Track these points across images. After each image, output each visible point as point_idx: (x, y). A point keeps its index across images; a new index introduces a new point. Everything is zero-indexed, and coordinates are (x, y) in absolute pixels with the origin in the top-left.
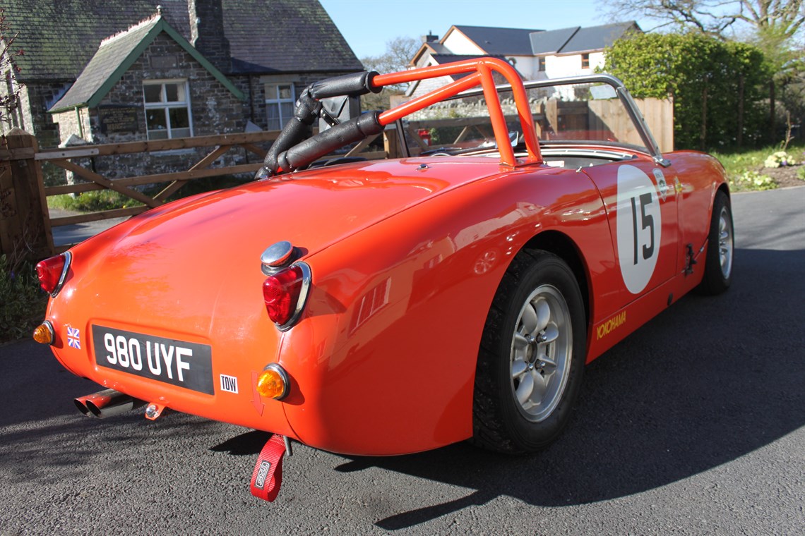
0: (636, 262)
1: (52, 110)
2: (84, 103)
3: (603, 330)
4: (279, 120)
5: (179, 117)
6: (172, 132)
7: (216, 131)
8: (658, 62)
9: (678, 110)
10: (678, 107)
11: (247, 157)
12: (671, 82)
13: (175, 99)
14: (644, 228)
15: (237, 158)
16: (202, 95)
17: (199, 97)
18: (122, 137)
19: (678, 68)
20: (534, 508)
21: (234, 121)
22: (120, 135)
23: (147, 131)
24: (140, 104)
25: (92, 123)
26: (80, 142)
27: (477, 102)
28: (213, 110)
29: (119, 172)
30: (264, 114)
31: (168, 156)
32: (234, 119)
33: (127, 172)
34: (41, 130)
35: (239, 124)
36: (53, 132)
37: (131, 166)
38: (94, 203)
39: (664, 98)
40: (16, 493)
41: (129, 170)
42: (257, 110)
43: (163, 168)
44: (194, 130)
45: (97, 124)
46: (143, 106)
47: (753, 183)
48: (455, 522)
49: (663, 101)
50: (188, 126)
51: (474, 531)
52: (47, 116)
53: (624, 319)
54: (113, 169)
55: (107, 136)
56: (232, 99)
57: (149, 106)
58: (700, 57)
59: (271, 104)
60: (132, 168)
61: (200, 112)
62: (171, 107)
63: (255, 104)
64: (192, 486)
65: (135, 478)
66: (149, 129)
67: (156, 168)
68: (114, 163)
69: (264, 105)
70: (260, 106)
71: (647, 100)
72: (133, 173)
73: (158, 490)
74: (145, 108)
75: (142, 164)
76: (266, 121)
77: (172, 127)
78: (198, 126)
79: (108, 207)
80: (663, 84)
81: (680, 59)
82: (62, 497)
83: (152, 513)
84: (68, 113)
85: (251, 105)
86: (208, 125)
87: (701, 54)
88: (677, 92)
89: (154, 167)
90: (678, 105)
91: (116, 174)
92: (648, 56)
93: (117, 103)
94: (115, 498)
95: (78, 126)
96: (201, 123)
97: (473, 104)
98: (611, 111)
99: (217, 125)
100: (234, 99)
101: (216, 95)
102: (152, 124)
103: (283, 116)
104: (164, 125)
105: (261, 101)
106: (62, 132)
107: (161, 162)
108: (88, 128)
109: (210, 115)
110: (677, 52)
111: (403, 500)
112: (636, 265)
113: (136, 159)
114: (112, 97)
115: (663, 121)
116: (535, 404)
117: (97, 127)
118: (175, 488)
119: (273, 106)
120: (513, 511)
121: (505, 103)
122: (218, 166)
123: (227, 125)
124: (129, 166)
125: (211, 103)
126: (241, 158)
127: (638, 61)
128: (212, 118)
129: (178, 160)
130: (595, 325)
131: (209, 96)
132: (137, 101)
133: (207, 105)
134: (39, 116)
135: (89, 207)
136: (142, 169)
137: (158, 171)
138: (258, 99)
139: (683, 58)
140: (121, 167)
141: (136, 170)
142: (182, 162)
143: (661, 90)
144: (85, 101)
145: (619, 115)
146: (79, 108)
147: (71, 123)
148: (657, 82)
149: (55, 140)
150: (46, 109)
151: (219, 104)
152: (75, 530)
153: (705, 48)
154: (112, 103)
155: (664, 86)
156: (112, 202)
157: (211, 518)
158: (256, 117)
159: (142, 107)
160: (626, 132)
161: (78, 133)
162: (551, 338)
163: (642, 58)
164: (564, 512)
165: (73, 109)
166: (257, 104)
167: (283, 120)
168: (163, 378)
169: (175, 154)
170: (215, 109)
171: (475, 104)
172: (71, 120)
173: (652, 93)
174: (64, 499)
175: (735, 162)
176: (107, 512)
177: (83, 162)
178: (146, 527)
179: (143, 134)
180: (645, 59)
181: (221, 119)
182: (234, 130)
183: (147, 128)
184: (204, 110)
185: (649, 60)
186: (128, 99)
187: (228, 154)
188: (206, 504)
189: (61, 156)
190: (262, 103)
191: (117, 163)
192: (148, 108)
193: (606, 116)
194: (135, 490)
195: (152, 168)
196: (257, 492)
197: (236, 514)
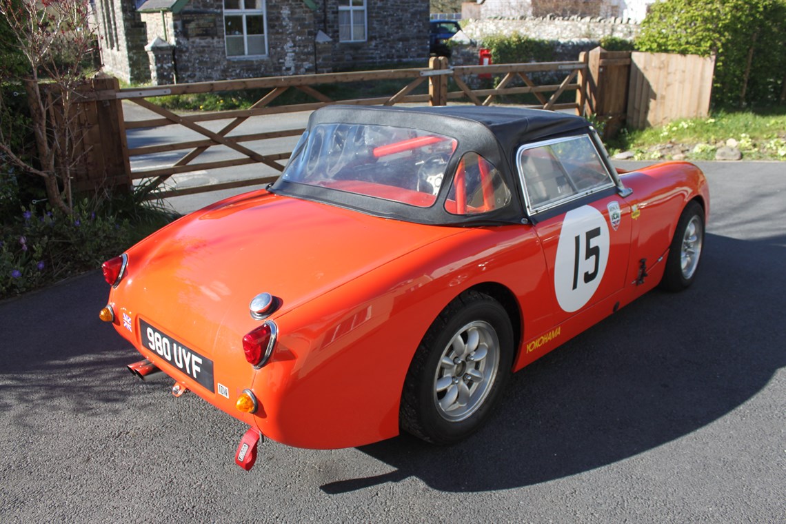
0: (575, 286)
1: (139, 10)
2: (168, 8)
3: (533, 345)
4: (350, 27)
5: (255, 24)
6: (248, 38)
7: (288, 39)
8: (706, 20)
9: (719, 69)
10: (719, 66)
11: (316, 64)
12: (716, 41)
13: (253, 7)
14: (587, 257)
15: (307, 65)
16: (277, 4)
17: (275, 6)
18: (202, 41)
19: (726, 27)
20: (436, 492)
21: (306, 30)
22: (200, 39)
23: (225, 36)
24: (219, 11)
25: (175, 27)
26: (164, 45)
27: (546, 16)
28: (287, 19)
29: (198, 74)
30: (336, 21)
31: (243, 61)
32: (306, 28)
33: (205, 74)
34: (130, 28)
35: (310, 33)
36: (141, 30)
37: (209, 68)
38: (175, 102)
39: (706, 56)
40: (87, 425)
41: (207, 72)
42: (330, 16)
43: (238, 71)
44: (268, 37)
45: (180, 28)
46: (222, 12)
47: (777, 152)
48: (377, 494)
49: (705, 59)
50: (261, 31)
51: (388, 504)
52: (136, 14)
53: (559, 333)
54: (193, 71)
55: (188, 40)
56: (305, 9)
57: (227, 12)
58: (752, 15)
59: (343, 11)
60: (209, 71)
61: (274, 20)
62: (248, 14)
63: (329, 10)
64: (206, 437)
65: (168, 424)
66: (227, 34)
67: (232, 71)
68: (193, 65)
69: (337, 12)
70: (333, 13)
71: (689, 56)
72: (211, 75)
73: (181, 437)
74: (224, 15)
75: (219, 68)
76: (338, 27)
77: (249, 33)
78: (272, 34)
79: (186, 106)
80: (707, 42)
81: (729, 17)
82: (117, 434)
83: (176, 456)
84: (155, 14)
85: (324, 11)
86: (282, 33)
87: (753, 12)
88: (721, 50)
89: (230, 70)
90: (720, 64)
91: (195, 75)
92: (697, 13)
93: (198, 10)
94: (152, 440)
95: (163, 28)
96: (275, 31)
97: (541, 18)
98: (653, 65)
99: (290, 34)
100: (307, 9)
101: (291, 4)
102: (230, 30)
103: (354, 23)
104: (241, 31)
105: (334, 8)
106: (149, 31)
107: (236, 66)
108: (171, 31)
109: (284, 23)
110: (727, 9)
111: (348, 471)
112: (575, 290)
113: (214, 63)
114: (194, 3)
115: (702, 79)
116: (461, 405)
117: (180, 31)
118: (194, 437)
119: (345, 13)
120: (420, 491)
121: (573, 20)
122: (289, 72)
123: (299, 33)
124: (208, 68)
125: (285, 12)
126: (311, 65)
127: (686, 18)
128: (286, 26)
129: (252, 65)
130: (524, 343)
131: (284, 5)
132: (217, 8)
133: (281, 14)
134: (129, 14)
135: (170, 106)
136: (219, 72)
137: (233, 74)
138: (331, 6)
139: (733, 16)
140: (200, 69)
141: (213, 73)
142: (255, 67)
143: (705, 48)
144: (170, 7)
145: (660, 68)
146: (164, 12)
147: (157, 25)
148: (701, 40)
149: (143, 37)
150: (136, 9)
151: (293, 13)
152: (124, 463)
153: (759, 5)
154: (193, 9)
155: (708, 44)
156: (191, 102)
157: (214, 468)
158: (329, 23)
159: (221, 14)
160: (665, 86)
161: (162, 35)
162: (481, 357)
163: (689, 14)
164: (456, 497)
165: (159, 12)
166: (330, 11)
167: (354, 26)
168: (184, 370)
169: (250, 59)
170: (289, 18)
171: (543, 19)
172: (157, 21)
173: (696, 50)
174: (119, 436)
175: (768, 125)
176: (145, 451)
177: (166, 64)
178: (170, 468)
179: (221, 39)
180: (692, 16)
181: (293, 28)
182: (305, 39)
183: (225, 33)
184: (278, 18)
185: (697, 18)
186: (208, 5)
187: (298, 61)
188: (213, 454)
189: (139, 96)
190: (335, 10)
191: (196, 65)
192: (227, 15)
193: (647, 68)
194: (166, 435)
195: (229, 72)
196: (238, 463)
197: (231, 466)
